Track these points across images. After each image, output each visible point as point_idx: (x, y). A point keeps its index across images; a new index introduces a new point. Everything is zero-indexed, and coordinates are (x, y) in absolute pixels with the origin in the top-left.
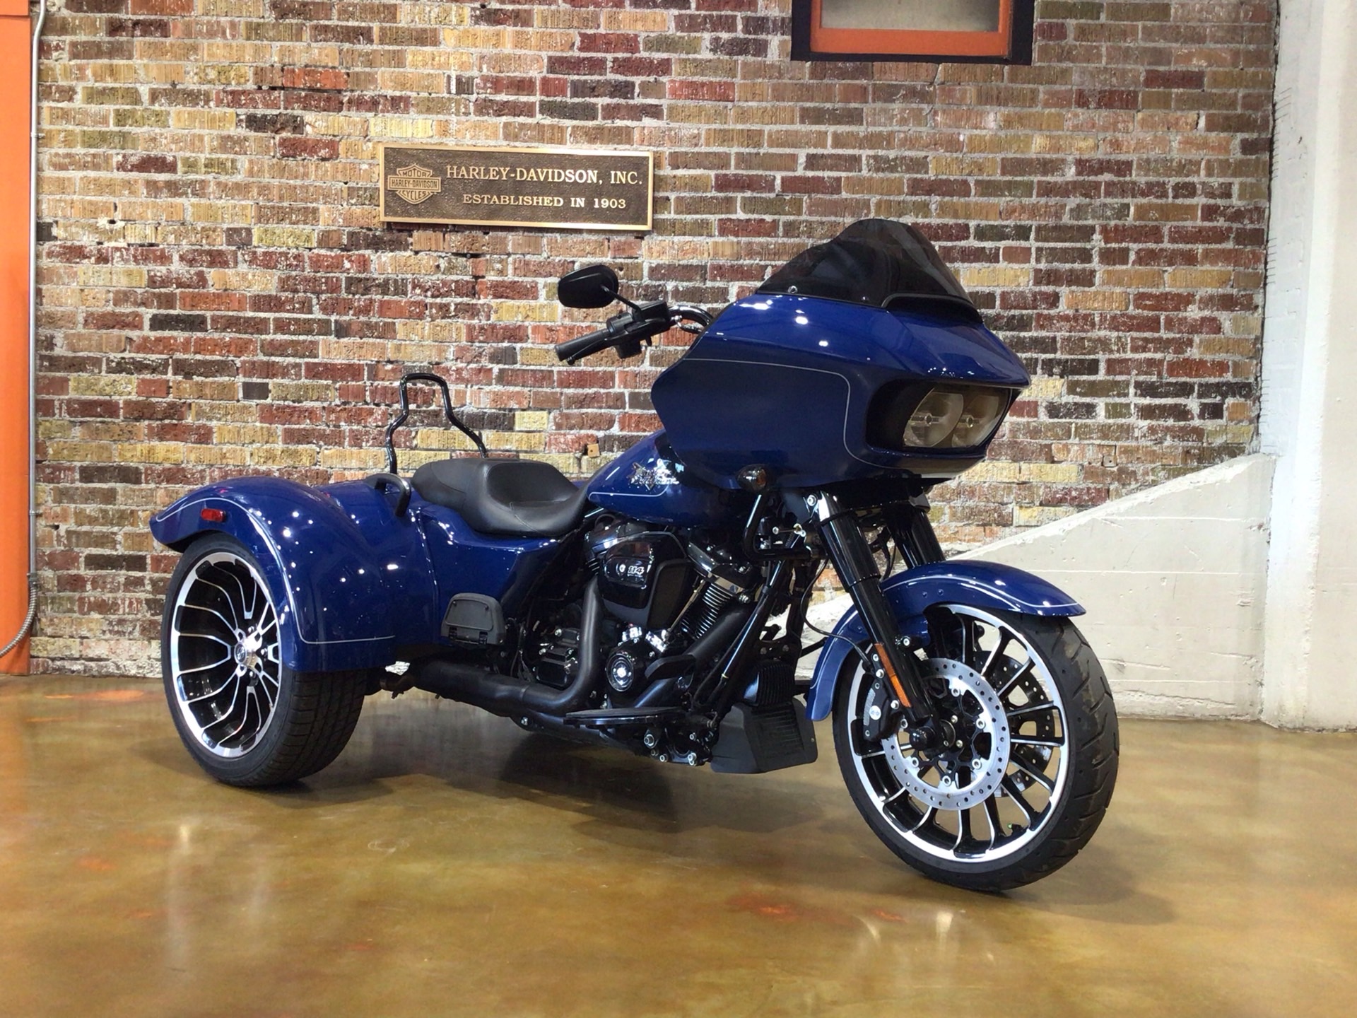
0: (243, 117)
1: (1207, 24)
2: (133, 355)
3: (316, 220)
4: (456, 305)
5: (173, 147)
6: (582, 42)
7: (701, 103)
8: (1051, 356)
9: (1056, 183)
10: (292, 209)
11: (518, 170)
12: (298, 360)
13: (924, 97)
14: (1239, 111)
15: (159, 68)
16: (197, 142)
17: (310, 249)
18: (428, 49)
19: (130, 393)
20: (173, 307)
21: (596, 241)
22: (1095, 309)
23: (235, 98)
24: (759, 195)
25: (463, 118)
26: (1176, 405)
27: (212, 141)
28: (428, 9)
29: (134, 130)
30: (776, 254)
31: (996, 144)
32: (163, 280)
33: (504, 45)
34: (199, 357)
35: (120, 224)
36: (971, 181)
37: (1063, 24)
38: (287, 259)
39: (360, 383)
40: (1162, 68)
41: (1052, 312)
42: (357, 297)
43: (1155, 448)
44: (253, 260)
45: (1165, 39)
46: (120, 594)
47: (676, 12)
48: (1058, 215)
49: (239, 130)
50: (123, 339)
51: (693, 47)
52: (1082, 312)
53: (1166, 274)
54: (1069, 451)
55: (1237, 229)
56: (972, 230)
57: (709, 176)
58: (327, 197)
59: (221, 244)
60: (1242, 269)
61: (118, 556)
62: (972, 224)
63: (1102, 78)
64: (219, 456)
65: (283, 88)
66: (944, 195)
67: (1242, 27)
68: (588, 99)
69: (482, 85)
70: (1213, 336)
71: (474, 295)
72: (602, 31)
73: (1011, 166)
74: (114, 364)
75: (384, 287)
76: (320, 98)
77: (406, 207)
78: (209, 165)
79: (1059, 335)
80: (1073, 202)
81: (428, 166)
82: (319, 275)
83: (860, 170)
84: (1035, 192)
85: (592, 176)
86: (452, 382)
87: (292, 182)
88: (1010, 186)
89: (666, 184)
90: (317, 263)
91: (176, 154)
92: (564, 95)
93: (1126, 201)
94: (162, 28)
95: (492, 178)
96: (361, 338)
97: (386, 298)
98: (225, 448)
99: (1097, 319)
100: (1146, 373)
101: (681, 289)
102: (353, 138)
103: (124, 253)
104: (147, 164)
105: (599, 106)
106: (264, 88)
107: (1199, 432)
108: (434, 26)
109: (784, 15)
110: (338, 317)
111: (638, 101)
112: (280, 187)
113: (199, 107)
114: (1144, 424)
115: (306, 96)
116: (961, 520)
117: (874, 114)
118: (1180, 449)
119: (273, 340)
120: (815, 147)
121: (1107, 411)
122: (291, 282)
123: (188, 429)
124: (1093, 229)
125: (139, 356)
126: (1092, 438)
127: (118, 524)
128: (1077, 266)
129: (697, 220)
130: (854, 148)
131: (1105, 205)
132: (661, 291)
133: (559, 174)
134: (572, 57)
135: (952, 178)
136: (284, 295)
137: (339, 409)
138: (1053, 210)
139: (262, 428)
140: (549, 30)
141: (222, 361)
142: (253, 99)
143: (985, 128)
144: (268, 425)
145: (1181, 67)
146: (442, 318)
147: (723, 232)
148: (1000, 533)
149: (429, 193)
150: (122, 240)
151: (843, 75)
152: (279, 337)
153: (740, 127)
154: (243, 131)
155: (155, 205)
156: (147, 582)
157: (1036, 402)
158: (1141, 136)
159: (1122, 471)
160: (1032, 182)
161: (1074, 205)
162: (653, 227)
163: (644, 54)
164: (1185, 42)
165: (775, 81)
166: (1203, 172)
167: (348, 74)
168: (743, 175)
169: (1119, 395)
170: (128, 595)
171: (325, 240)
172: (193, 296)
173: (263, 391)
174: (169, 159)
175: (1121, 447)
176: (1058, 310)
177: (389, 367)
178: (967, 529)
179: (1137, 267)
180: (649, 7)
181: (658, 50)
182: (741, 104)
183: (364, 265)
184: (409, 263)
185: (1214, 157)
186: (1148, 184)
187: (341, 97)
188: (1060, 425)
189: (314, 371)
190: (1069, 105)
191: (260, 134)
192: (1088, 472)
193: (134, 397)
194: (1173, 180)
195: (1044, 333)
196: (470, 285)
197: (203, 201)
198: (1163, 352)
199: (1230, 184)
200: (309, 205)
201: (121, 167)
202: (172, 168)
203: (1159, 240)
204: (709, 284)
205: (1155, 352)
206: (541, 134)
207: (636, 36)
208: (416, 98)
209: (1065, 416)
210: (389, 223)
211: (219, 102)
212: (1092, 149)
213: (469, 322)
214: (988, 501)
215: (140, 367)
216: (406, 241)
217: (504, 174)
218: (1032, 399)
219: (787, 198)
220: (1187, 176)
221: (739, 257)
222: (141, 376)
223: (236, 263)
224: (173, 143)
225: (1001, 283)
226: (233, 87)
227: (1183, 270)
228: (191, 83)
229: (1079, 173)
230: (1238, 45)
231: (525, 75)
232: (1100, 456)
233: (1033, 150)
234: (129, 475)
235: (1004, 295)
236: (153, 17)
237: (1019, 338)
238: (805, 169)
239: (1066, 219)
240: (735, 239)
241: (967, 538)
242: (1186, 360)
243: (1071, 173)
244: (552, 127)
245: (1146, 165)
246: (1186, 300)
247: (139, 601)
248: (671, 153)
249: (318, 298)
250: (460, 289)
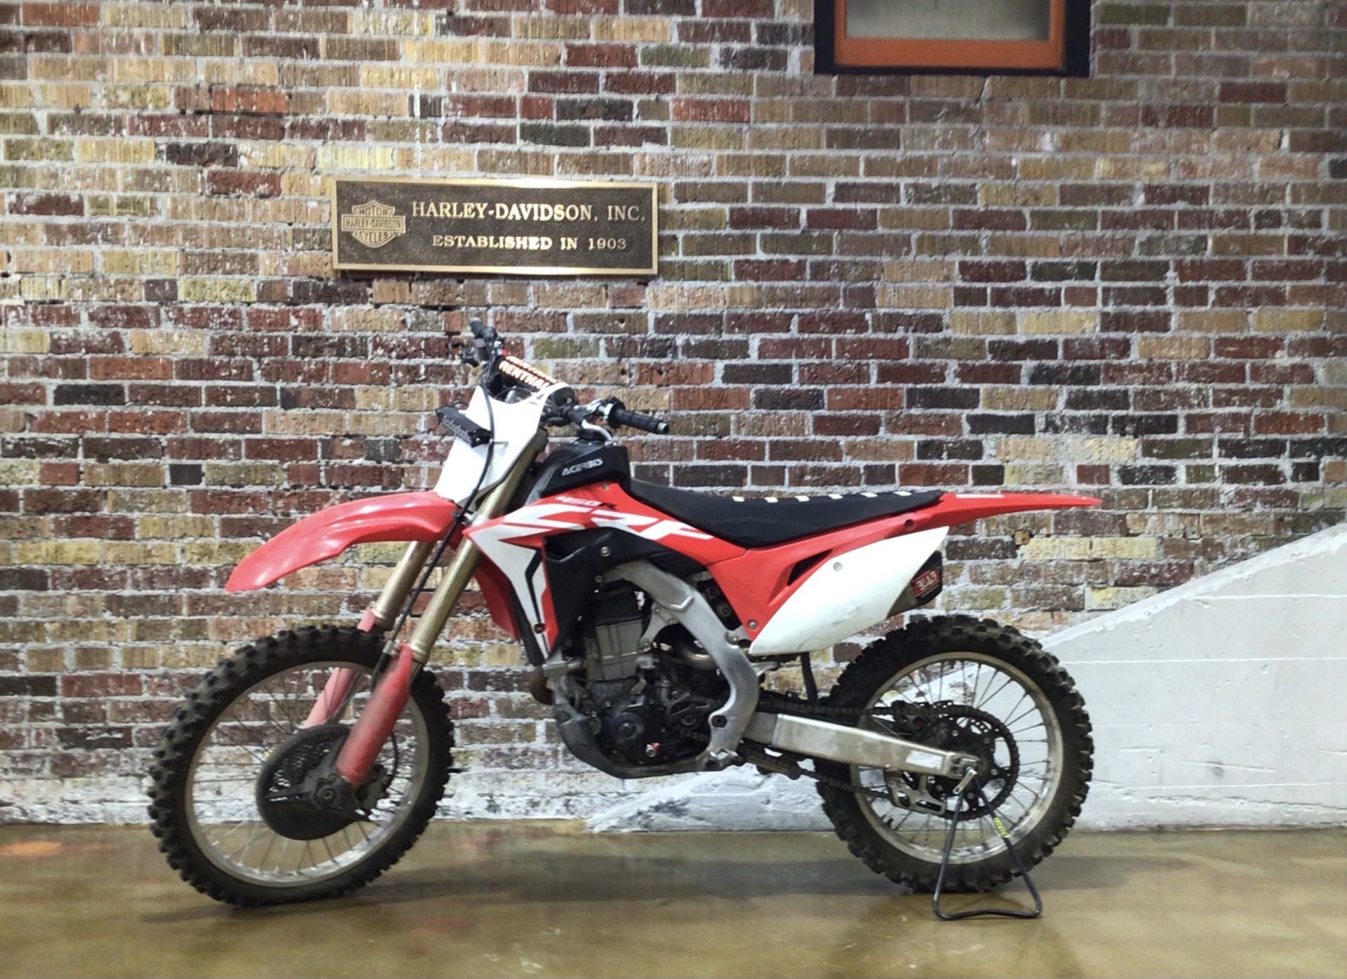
0: (163, 147)
1: (1289, 30)
2: (34, 435)
3: (255, 269)
4: (427, 367)
5: (79, 184)
6: (569, 54)
7: (711, 125)
8: (1123, 413)
9: (1123, 213)
10: (225, 256)
11: (498, 206)
12: (236, 437)
13: (970, 115)
14: (1326, 128)
15: (60, 90)
16: (107, 178)
17: (249, 304)
18: (386, 65)
19: (31, 481)
20: (84, 377)
21: (591, 289)
22: (1171, 358)
23: (153, 125)
24: (782, 232)
25: (430, 146)
26: (1267, 467)
27: (126, 175)
28: (384, 18)
29: (31, 164)
30: (804, 300)
31: (1053, 170)
32: (69, 345)
33: (476, 60)
34: (115, 435)
35: (15, 278)
36: (1026, 211)
37: (1125, 31)
38: (221, 316)
39: (313, 462)
40: (1240, 80)
41: (1124, 362)
42: (307, 359)
43: (1244, 516)
44: (180, 318)
45: (1241, 45)
46: (25, 724)
47: (678, 19)
48: (1127, 250)
49: (159, 162)
50: (22, 416)
51: (700, 59)
52: (1157, 361)
53: (1250, 318)
54: (1146, 521)
55: (1329, 263)
56: (1028, 269)
57: (722, 211)
58: (268, 241)
59: (139, 299)
60: (1335, 308)
61: (22, 679)
62: (1029, 262)
63: (1172, 91)
64: (142, 555)
65: (211, 112)
66: (994, 228)
67: (1328, 33)
68: (577, 122)
69: (451, 106)
70: (1305, 386)
71: (447, 355)
72: (593, 41)
73: (1071, 195)
74: (10, 447)
75: (339, 348)
76: (257, 123)
77: (364, 253)
78: (123, 205)
79: (1132, 388)
80: (1143, 234)
81: (390, 203)
82: (259, 334)
83: (898, 202)
84: (1099, 224)
85: (585, 211)
86: (425, 459)
87: (225, 224)
88: (1071, 218)
89: (672, 219)
90: (257, 320)
91: (83, 193)
92: (550, 117)
93: (1203, 232)
94: (63, 43)
95: (466, 216)
96: (313, 408)
97: (342, 360)
98: (150, 544)
99: (1174, 369)
100: (1231, 431)
101: (693, 343)
102: (298, 172)
103: (21, 312)
104: (46, 205)
105: (592, 130)
106: (189, 112)
107: (1293, 497)
108: (391, 36)
109: (805, 21)
110: (284, 384)
111: (637, 123)
112: (210, 231)
113: (109, 136)
114: (1231, 488)
115: (239, 121)
116: (1024, 605)
117: (913, 136)
118: (1272, 517)
119: (205, 413)
120: (846, 174)
121: (1188, 474)
122: (226, 344)
123: (104, 523)
124: (1165, 266)
125: (42, 437)
126: (1170, 507)
127: (20, 640)
128: (1150, 308)
129: (709, 262)
130: (890, 175)
131: (1179, 238)
132: (670, 347)
133: (547, 212)
134: (557, 73)
135: (1005, 209)
136: (218, 360)
137: (287, 494)
138: (1120, 243)
139: (194, 519)
140: (529, 41)
141: (144, 440)
142: (175, 127)
143: (1040, 151)
144: (200, 515)
145: (1260, 79)
146: (411, 382)
147: (741, 275)
148: (1070, 620)
149: (391, 235)
150: (17, 296)
151: (875, 91)
152: (214, 409)
153: (757, 152)
154: (164, 164)
155: (57, 254)
156: (57, 708)
157: (1107, 468)
158: (1219, 157)
159: (1207, 543)
160: (1095, 213)
161: (1144, 239)
162: (659, 271)
163: (642, 69)
164: (1264, 50)
165: (797, 99)
166: (1288, 199)
167: (290, 96)
168: (761, 209)
169: (1201, 456)
170: (35, 725)
171: (267, 292)
172: (107, 363)
173: (194, 475)
174: (74, 198)
175: (1206, 516)
176: (1129, 360)
177: (348, 442)
178: (1033, 616)
179: (1218, 309)
180: (646, 13)
181: (659, 64)
182: (758, 125)
183: (315, 322)
184: (369, 318)
185: (1299, 181)
186: (1229, 214)
187: (282, 122)
188: (1136, 492)
189: (256, 450)
190: (1135, 123)
191: (184, 168)
192: (1169, 546)
193: (36, 486)
194: (1255, 209)
195: (1113, 387)
196: (443, 343)
197: (117, 248)
198: (1249, 405)
199: (1319, 212)
200: (248, 251)
201: (15, 209)
202: (78, 209)
203: (1242, 277)
204: (726, 337)
205: (1241, 405)
206: (523, 164)
207: (633, 48)
208: (372, 123)
209: (1140, 482)
210: (344, 272)
211: (134, 130)
212: (1162, 173)
213: (443, 387)
214: (1055, 582)
215: (43, 449)
216: (365, 292)
217: (481, 211)
218: (1102, 463)
219: (816, 234)
220: (1271, 202)
221: (759, 306)
222: (45, 461)
223: (158, 323)
224: (78, 178)
225: (1064, 329)
226: (150, 111)
227: (1269, 311)
228: (99, 107)
229: (1148, 202)
230: (1323, 54)
231: (501, 94)
232: (1182, 526)
233: (1096, 176)
234: (33, 580)
235: (1067, 343)
236: (50, 29)
237: (1085, 392)
238: (835, 200)
239: (1136, 255)
240: (754, 284)
241: (1033, 626)
242: (1277, 414)
243: (1139, 201)
244: (536, 155)
245: (1225, 192)
246: (1273, 345)
247: (48, 732)
248: (677, 186)
249: (259, 361)
250: (431, 348)
